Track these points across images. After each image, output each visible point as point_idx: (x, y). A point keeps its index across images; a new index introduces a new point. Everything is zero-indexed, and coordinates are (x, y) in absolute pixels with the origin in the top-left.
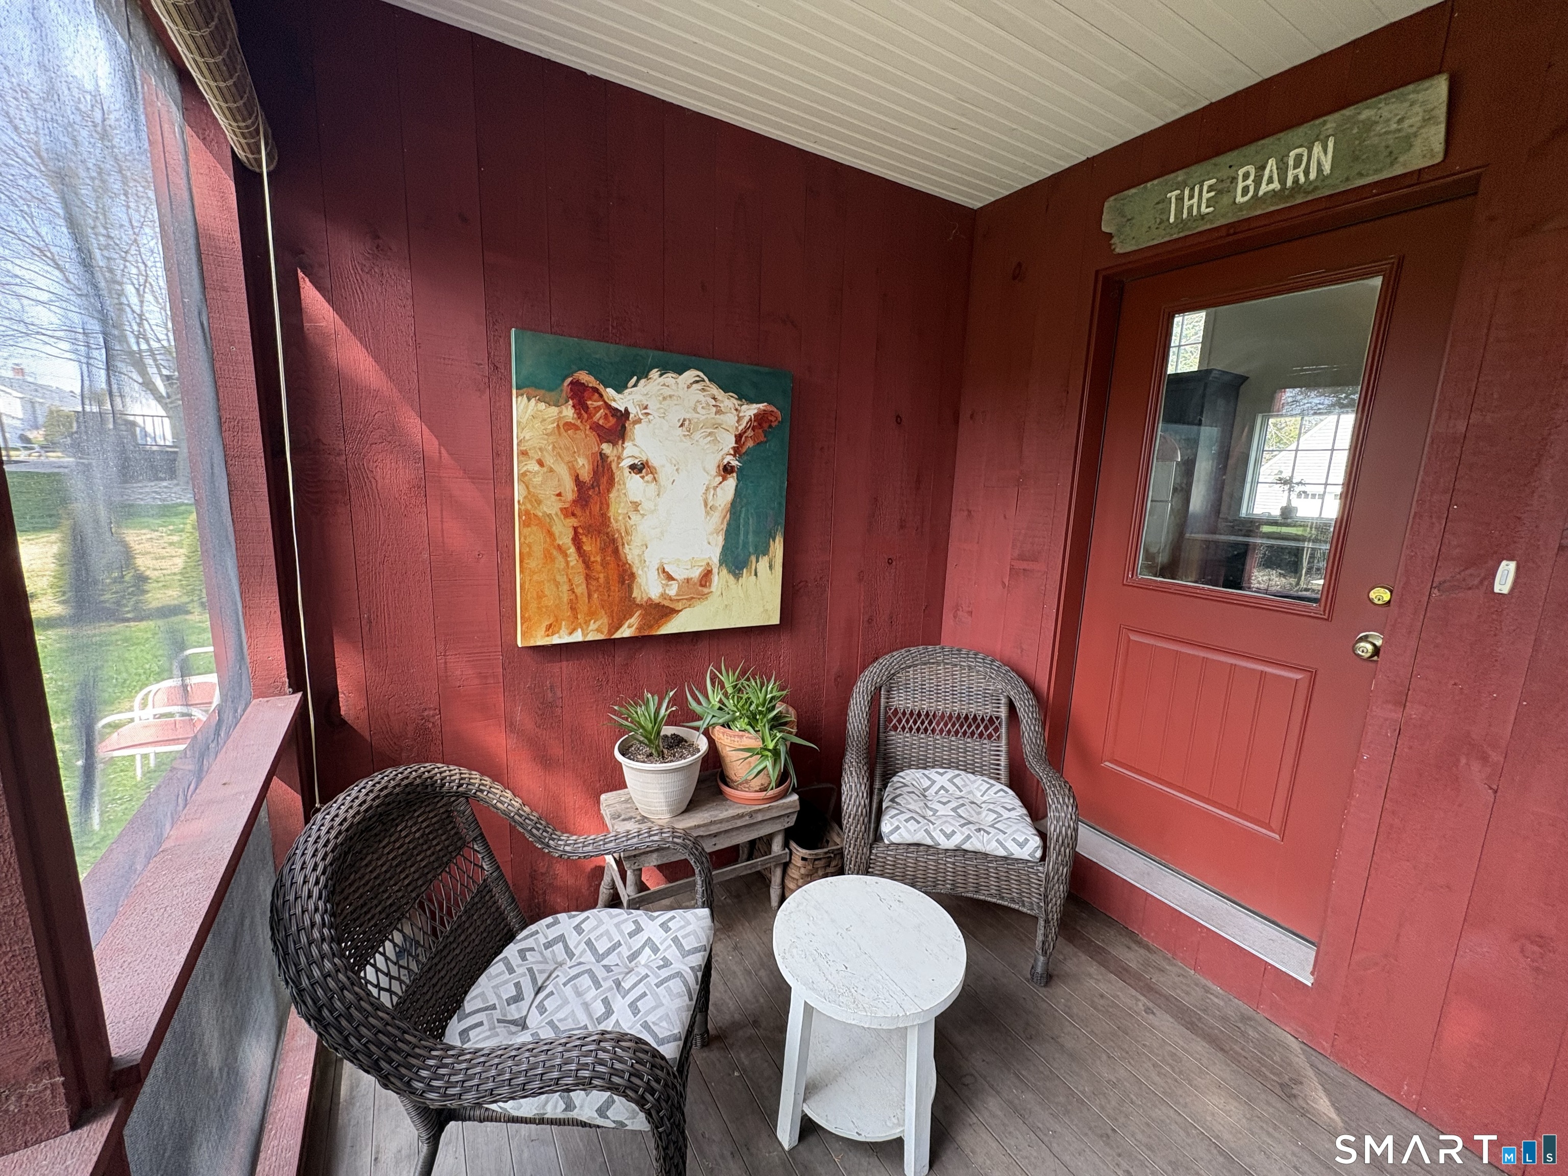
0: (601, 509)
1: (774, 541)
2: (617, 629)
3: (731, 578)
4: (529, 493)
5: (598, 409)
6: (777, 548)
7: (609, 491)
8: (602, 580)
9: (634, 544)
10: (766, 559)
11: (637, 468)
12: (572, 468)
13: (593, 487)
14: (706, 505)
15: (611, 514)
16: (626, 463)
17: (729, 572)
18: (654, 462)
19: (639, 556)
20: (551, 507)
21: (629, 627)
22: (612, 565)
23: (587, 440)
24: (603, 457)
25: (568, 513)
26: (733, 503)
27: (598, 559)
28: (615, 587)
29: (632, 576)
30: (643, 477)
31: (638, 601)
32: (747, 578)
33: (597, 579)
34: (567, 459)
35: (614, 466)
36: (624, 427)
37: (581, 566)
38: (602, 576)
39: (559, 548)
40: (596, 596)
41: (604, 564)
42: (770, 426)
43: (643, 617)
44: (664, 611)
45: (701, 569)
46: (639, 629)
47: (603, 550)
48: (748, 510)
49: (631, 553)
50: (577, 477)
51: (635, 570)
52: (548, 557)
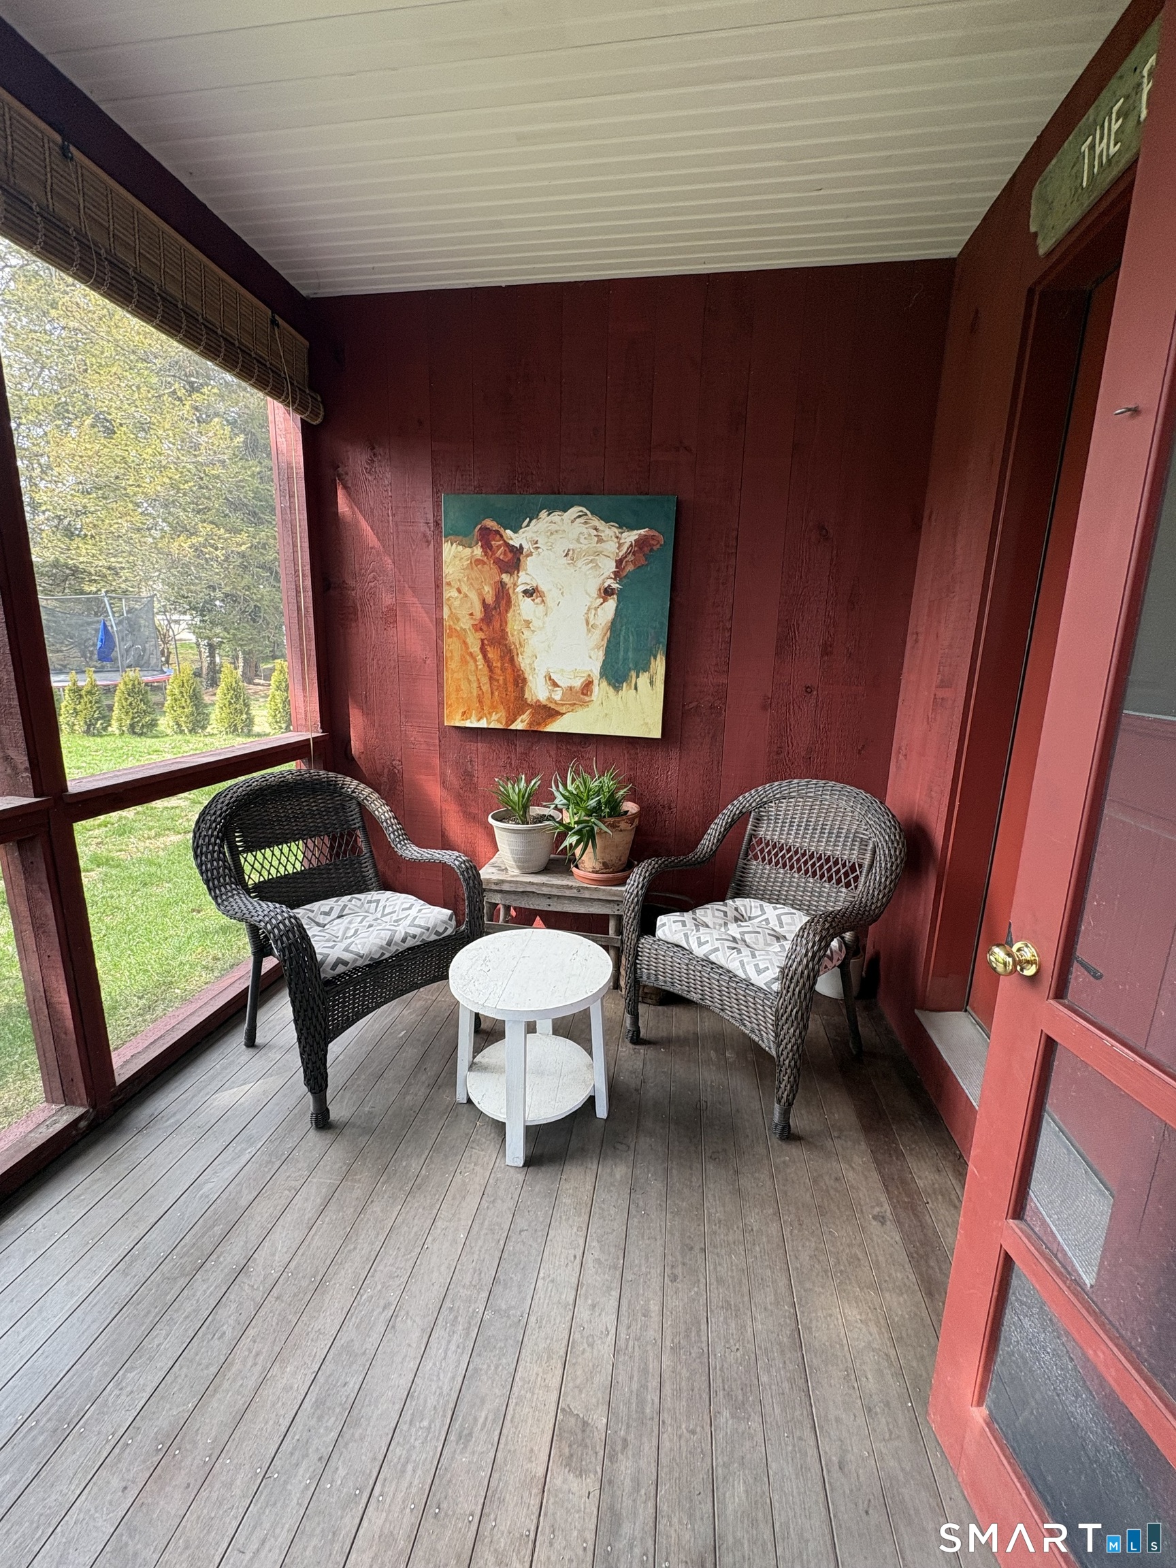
0: (501, 625)
1: (655, 658)
2: (513, 722)
3: (611, 690)
4: (452, 613)
5: (499, 547)
6: (659, 666)
7: (507, 612)
8: (501, 682)
9: (525, 655)
10: (647, 674)
11: (529, 593)
12: (480, 594)
13: (495, 608)
14: (588, 623)
15: (508, 630)
16: (520, 589)
17: (609, 684)
18: (542, 588)
19: (530, 664)
20: (466, 624)
21: (522, 721)
22: (509, 671)
23: (491, 570)
24: (503, 584)
25: (478, 628)
26: (613, 622)
27: (499, 665)
28: (511, 688)
29: (525, 680)
30: (533, 600)
31: (529, 701)
32: (626, 692)
33: (498, 681)
34: (477, 587)
35: (511, 591)
36: (519, 560)
37: (486, 669)
38: (501, 678)
39: (471, 654)
40: (496, 693)
41: (503, 669)
42: (651, 550)
43: (533, 715)
44: (551, 713)
45: (583, 679)
46: (530, 724)
47: (502, 658)
48: (627, 629)
49: (523, 662)
50: (484, 600)
51: (526, 676)
52: (464, 662)
